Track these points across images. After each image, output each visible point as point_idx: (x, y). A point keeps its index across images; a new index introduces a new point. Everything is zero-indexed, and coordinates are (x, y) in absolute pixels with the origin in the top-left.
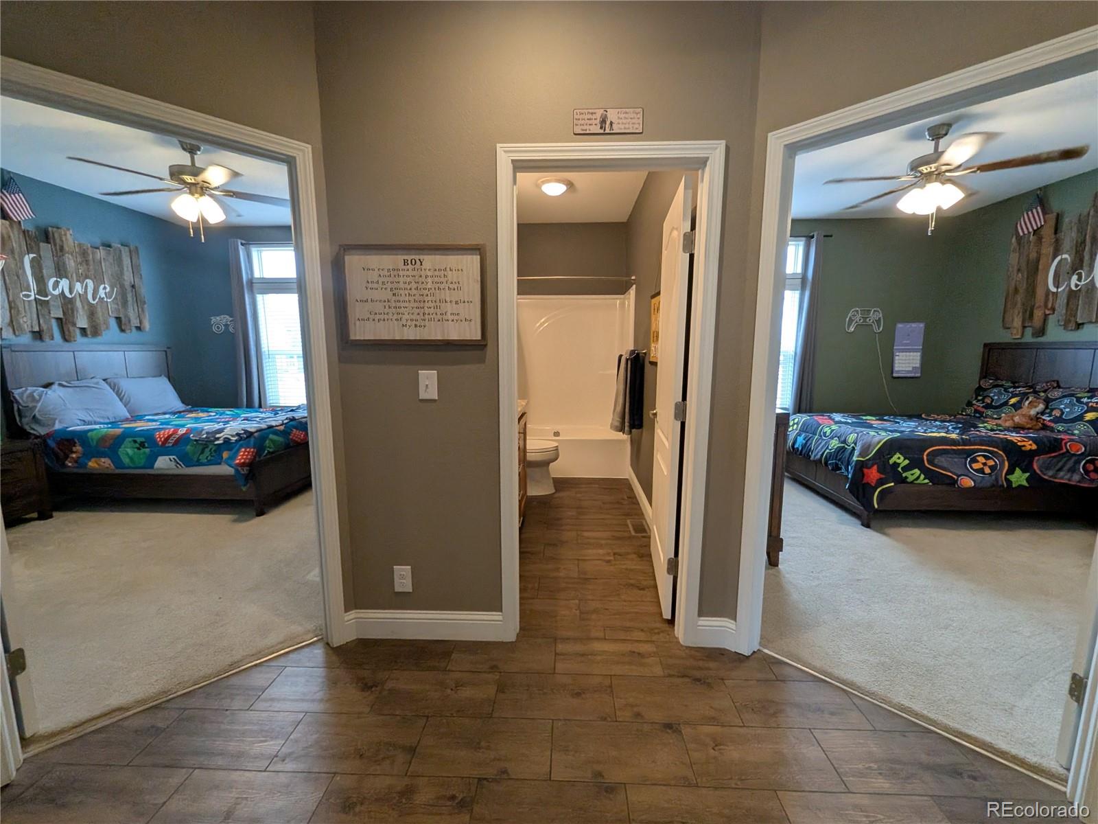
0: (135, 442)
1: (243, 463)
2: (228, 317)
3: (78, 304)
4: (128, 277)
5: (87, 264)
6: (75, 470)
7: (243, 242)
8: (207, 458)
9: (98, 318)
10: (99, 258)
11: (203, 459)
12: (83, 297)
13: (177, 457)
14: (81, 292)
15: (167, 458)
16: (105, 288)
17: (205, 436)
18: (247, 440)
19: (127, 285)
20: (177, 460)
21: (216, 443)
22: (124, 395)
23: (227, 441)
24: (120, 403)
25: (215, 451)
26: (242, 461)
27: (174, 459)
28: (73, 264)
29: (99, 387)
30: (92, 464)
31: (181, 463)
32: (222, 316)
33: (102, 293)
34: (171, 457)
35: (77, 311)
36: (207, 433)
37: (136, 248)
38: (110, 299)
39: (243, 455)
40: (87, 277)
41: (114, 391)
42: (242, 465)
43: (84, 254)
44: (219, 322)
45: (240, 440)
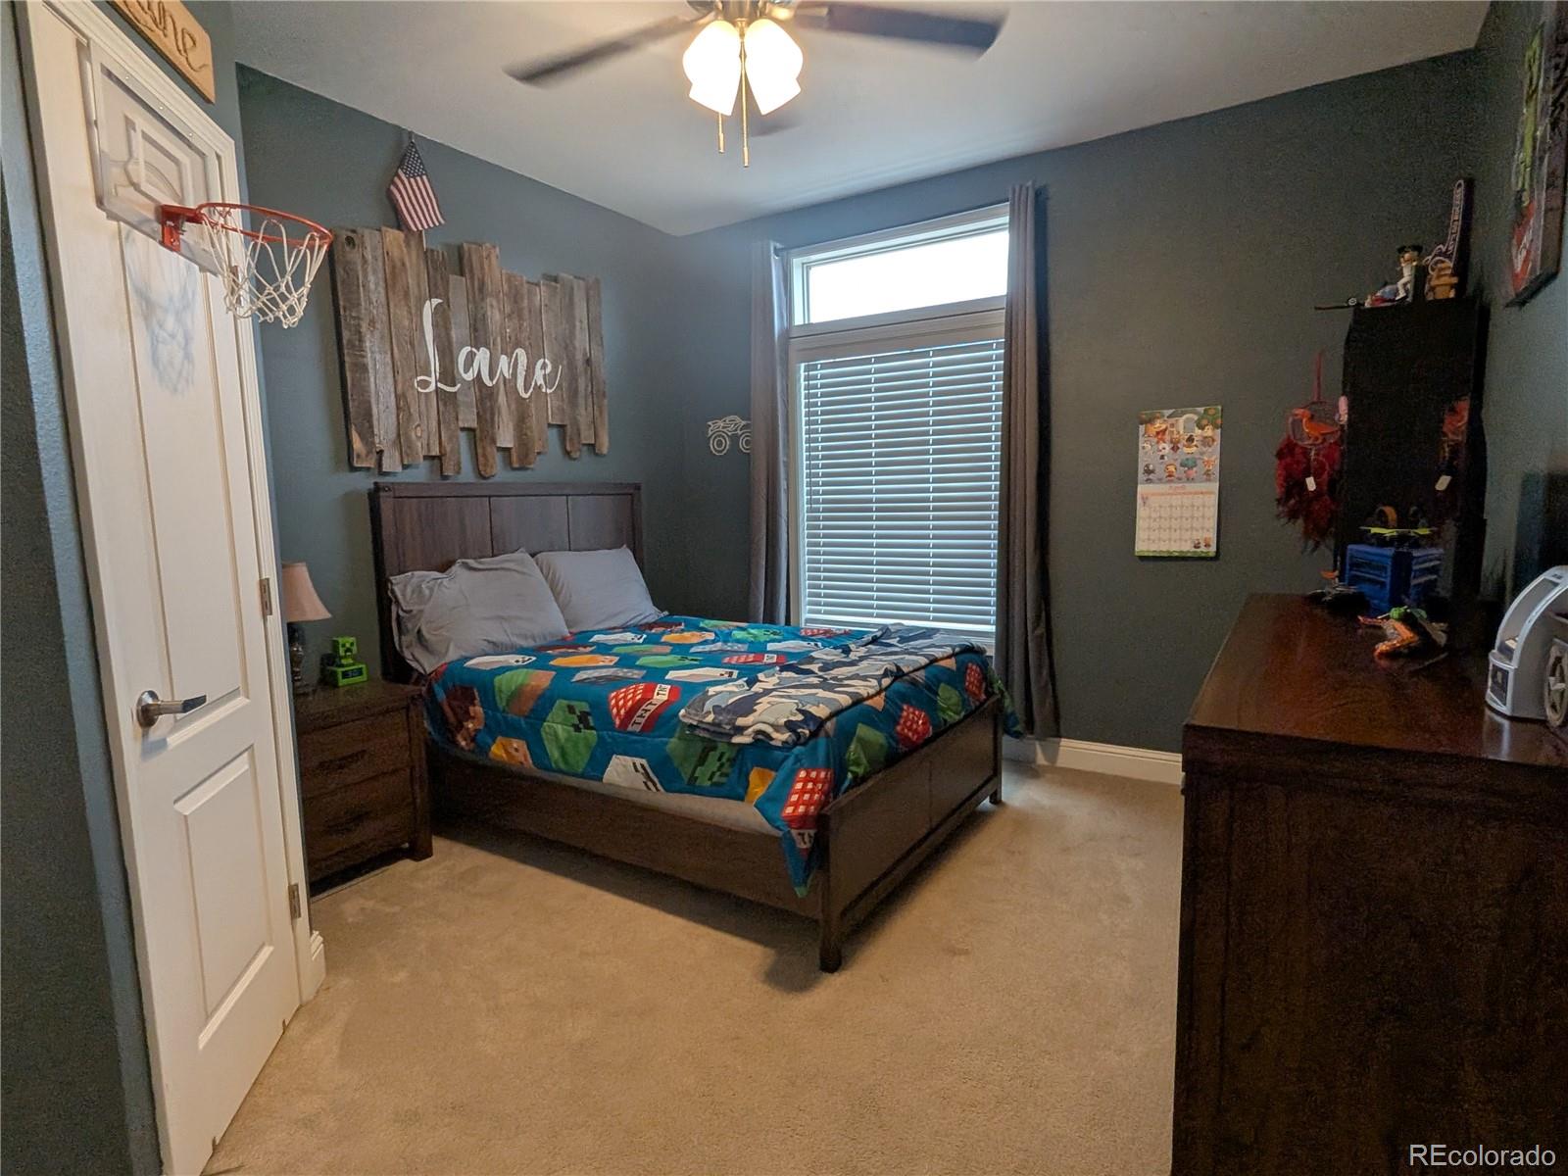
0: (571, 710)
1: (805, 815)
2: (738, 419)
3: (502, 399)
4: (581, 341)
5: (520, 317)
6: (471, 757)
7: (779, 246)
8: (710, 779)
9: (530, 428)
10: (537, 303)
11: (703, 776)
12: (510, 384)
13: (648, 762)
14: (506, 375)
15: (628, 760)
16: (544, 366)
17: (710, 718)
18: (811, 743)
19: (579, 357)
20: (649, 770)
21: (737, 740)
22: (562, 587)
23: (762, 740)
24: (555, 604)
25: (732, 761)
26: (801, 809)
27: (642, 766)
28: (497, 316)
29: (525, 570)
30: (497, 750)
31: (656, 780)
32: (728, 419)
33: (539, 378)
34: (639, 761)
35: (499, 413)
36: (717, 709)
37: (597, 281)
38: (551, 388)
39: (803, 791)
40: (518, 345)
41: (546, 578)
42: (802, 821)
43: (515, 297)
44: (723, 429)
45: (795, 744)
